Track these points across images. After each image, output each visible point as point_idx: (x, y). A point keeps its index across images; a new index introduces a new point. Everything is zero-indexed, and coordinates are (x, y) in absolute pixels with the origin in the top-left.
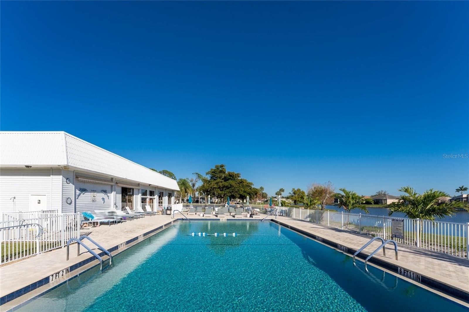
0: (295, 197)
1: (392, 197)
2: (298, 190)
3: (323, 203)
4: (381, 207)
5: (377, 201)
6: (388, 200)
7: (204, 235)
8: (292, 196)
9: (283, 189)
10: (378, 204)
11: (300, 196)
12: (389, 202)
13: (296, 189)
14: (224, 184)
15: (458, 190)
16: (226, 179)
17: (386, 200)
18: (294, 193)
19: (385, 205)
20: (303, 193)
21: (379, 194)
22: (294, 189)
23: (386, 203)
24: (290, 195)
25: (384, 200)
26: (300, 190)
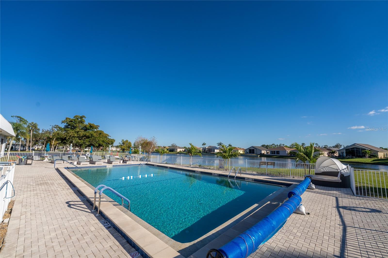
0: (124, 146)
1: (180, 148)
2: (127, 141)
3: (149, 152)
4: (175, 153)
5: (173, 150)
6: (178, 149)
7: (132, 178)
8: (121, 146)
9: (114, 139)
10: (173, 152)
11: (128, 146)
12: (179, 150)
13: (125, 140)
14: (84, 134)
15: (203, 145)
16: (86, 129)
17: (177, 149)
18: (123, 143)
19: (176, 152)
20: (130, 143)
21: (173, 146)
22: (123, 140)
23: (177, 151)
24: (120, 144)
25: (176, 149)
26: (128, 141)
